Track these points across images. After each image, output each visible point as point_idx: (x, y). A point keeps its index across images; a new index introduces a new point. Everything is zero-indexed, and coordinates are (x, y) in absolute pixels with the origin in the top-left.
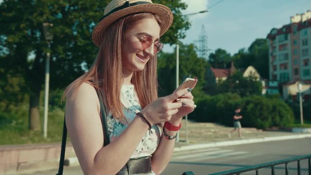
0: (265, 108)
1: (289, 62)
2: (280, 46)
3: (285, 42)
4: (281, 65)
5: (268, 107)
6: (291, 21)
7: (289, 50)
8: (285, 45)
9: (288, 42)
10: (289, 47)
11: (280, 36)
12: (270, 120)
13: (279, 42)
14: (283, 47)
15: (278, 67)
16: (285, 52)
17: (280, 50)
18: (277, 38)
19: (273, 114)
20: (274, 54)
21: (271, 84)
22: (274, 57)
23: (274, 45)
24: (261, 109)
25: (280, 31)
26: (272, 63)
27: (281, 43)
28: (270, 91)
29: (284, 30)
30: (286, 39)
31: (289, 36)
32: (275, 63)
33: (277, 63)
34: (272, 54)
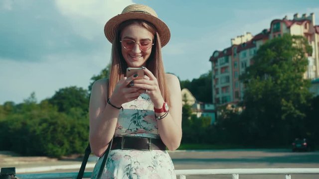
0: (59, 129)
1: (231, 84)
2: (222, 68)
3: (226, 64)
4: (223, 88)
5: (64, 127)
6: (232, 43)
7: (230, 73)
8: (226, 67)
9: (229, 64)
10: (230, 69)
11: (221, 59)
12: (67, 145)
13: (221, 64)
14: (224, 69)
15: (220, 90)
16: (226, 74)
17: (222, 72)
18: (219, 60)
19: (71, 138)
20: (217, 77)
21: (207, 107)
22: (217, 80)
23: (216, 68)
24: (55, 130)
25: (221, 54)
26: (215, 86)
27: (223, 66)
28: (205, 114)
29: (225, 52)
30: (227, 61)
31: (230, 58)
32: (217, 87)
33: (219, 86)
34: (214, 77)
